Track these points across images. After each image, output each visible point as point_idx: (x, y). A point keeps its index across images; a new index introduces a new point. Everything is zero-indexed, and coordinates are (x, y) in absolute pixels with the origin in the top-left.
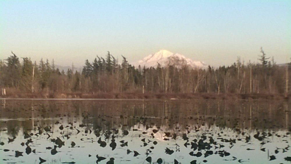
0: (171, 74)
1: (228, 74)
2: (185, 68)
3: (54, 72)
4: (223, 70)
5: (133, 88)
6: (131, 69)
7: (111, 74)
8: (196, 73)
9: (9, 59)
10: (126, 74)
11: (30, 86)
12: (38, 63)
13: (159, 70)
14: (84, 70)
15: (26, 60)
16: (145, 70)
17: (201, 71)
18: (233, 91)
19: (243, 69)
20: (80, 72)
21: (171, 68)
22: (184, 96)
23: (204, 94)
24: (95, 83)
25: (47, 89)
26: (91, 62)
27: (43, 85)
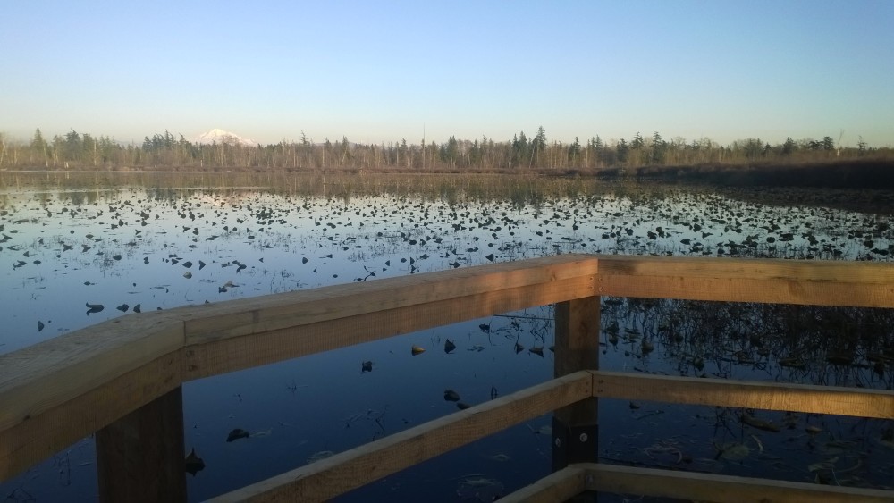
0: (226, 150)
1: (276, 151)
2: (238, 146)
3: (114, 147)
4: (271, 147)
5: (191, 162)
6: (188, 145)
7: (170, 149)
8: (248, 151)
9: (68, 135)
10: (185, 150)
11: (93, 160)
12: (98, 139)
13: (215, 146)
14: (144, 145)
15: (86, 137)
16: (202, 146)
17: (253, 149)
18: (280, 165)
19: (288, 147)
20: (141, 146)
21: (225, 145)
22: (239, 169)
23: (255, 167)
24: (156, 157)
25: (110, 163)
26: (151, 138)
27: (105, 159)
